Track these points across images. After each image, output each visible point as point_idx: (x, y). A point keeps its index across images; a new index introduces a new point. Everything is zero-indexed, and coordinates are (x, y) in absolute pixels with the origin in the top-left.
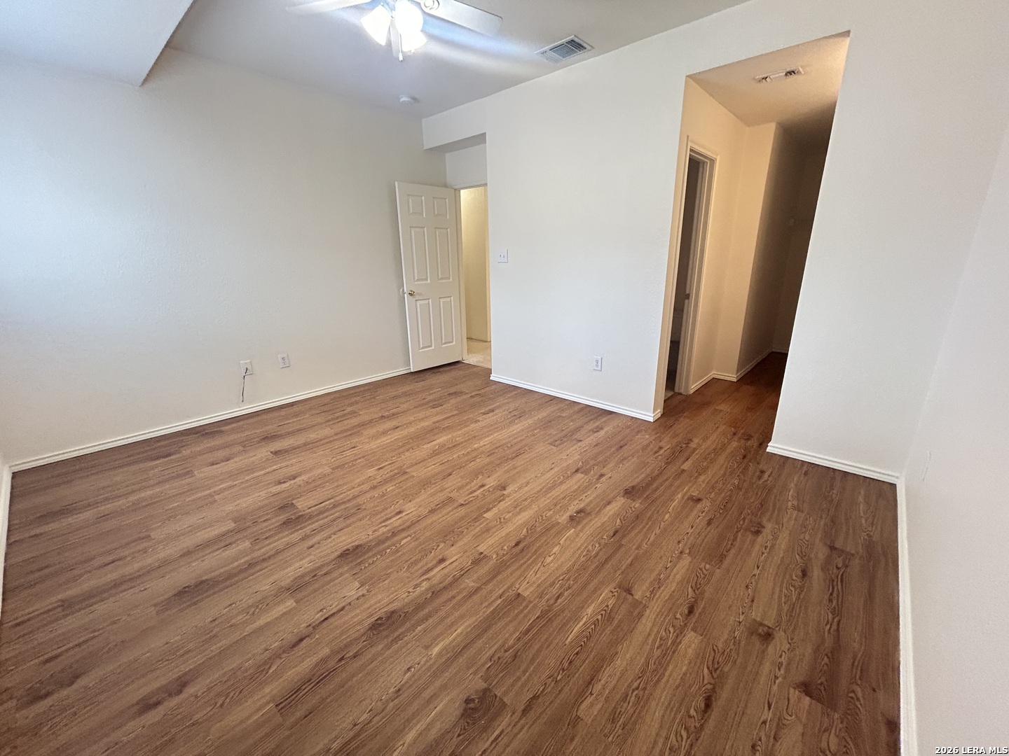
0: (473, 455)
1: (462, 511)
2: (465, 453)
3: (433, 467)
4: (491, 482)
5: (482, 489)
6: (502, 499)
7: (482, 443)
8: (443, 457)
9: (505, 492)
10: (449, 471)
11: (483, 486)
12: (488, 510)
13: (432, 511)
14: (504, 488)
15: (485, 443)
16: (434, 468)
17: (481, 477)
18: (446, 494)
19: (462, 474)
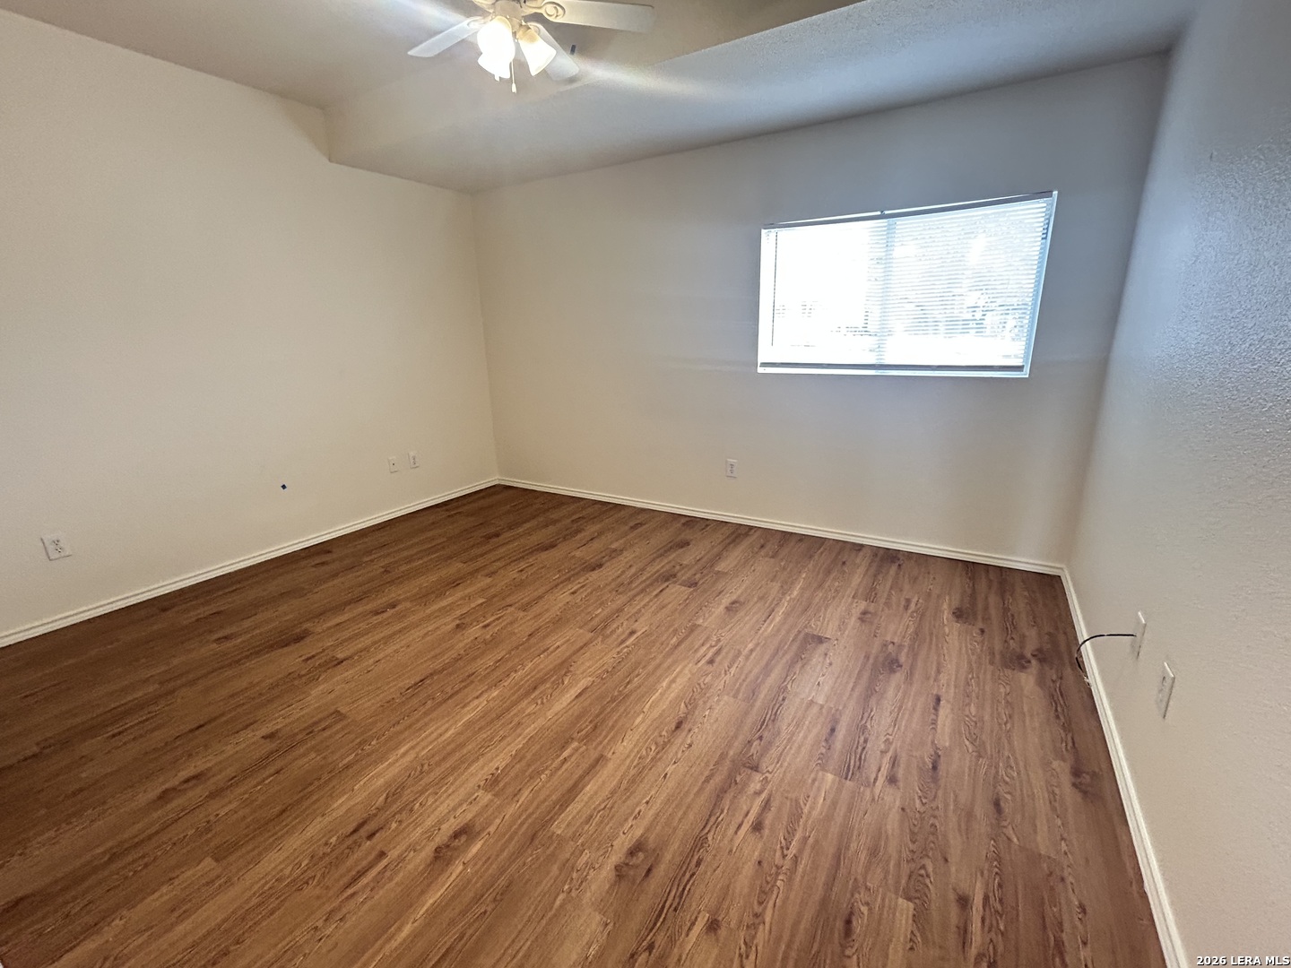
0: (497, 673)
1: (509, 601)
2: (513, 675)
3: (558, 644)
4: (474, 631)
5: (485, 623)
6: (462, 616)
7: (483, 701)
8: (547, 662)
9: (458, 622)
10: (533, 640)
11: (485, 627)
12: (482, 604)
13: (540, 597)
14: (458, 626)
15: (476, 702)
16: (556, 640)
17: (488, 637)
18: (531, 614)
19: (514, 638)
